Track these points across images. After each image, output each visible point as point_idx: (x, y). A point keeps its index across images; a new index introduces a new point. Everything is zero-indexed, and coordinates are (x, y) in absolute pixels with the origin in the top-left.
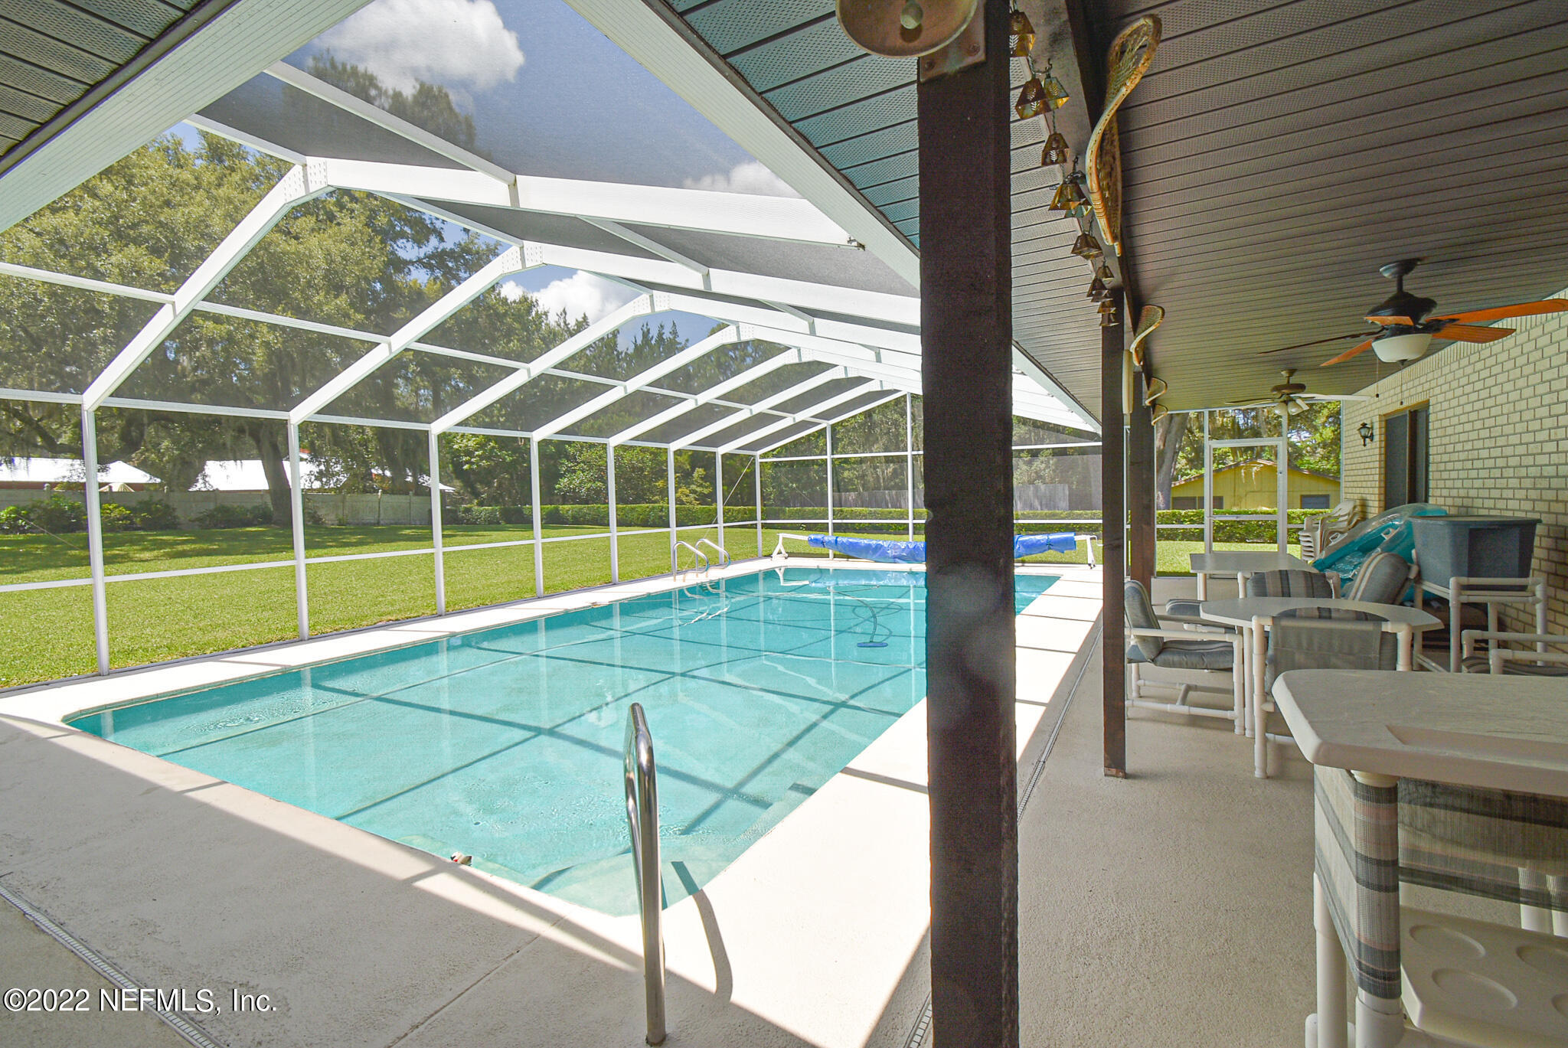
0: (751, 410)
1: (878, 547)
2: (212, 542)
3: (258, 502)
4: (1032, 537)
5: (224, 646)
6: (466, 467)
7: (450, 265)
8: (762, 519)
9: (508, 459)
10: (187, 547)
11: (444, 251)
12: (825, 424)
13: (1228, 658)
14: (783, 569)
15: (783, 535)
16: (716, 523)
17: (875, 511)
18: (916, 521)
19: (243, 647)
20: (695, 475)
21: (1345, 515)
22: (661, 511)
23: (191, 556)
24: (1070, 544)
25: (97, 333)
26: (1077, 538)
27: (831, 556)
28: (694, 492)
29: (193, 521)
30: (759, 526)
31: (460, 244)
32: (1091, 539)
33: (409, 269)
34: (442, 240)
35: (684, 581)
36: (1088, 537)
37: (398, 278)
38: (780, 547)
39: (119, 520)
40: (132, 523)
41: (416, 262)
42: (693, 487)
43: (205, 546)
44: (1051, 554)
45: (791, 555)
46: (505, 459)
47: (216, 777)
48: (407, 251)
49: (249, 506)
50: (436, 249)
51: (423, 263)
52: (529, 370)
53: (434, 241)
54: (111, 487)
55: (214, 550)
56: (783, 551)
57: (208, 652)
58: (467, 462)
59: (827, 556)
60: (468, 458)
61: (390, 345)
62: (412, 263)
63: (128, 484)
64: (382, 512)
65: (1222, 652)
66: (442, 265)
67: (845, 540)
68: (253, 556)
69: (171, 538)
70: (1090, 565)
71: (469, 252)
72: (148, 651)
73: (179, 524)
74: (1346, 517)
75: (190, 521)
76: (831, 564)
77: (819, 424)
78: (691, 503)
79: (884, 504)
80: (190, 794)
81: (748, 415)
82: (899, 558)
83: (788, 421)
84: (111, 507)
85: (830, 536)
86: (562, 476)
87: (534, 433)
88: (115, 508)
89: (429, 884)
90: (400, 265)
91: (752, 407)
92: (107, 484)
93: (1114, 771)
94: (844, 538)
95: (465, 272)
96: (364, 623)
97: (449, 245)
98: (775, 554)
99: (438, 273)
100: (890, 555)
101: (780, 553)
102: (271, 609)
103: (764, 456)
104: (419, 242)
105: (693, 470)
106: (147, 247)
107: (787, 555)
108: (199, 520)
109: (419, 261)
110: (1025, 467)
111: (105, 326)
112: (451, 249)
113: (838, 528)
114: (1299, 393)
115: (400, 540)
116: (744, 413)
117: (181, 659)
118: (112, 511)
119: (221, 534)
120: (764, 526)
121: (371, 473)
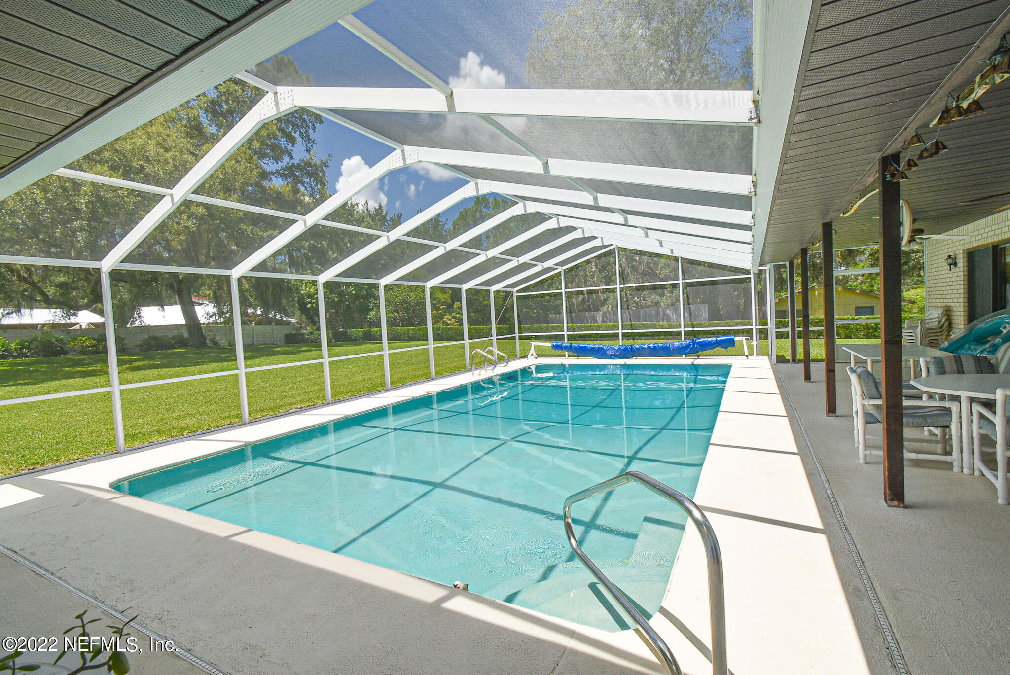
0: (518, 261)
1: (600, 349)
2: (154, 359)
3: (175, 333)
4: (706, 339)
5: (194, 430)
6: (309, 306)
7: (297, 174)
8: (519, 333)
9: (336, 300)
10: (140, 363)
11: (293, 164)
12: (560, 269)
13: (947, 418)
14: (534, 366)
15: (534, 343)
16: (491, 336)
17: (581, 326)
18: (624, 331)
19: (207, 430)
20: (455, 306)
21: (936, 318)
22: (439, 330)
23: (145, 370)
24: (732, 343)
25: (77, 224)
26: (736, 339)
27: (567, 356)
28: (454, 317)
29: (137, 346)
30: (517, 338)
31: (303, 160)
32: (746, 339)
33: (271, 178)
34: (292, 158)
35: (480, 375)
36: (744, 338)
37: (265, 183)
38: (532, 351)
39: (89, 347)
40: (97, 349)
41: (275, 173)
42: (454, 314)
43: (152, 362)
44: (718, 350)
45: (539, 356)
46: (334, 300)
47: (244, 526)
48: (270, 166)
49: (170, 336)
50: (288, 163)
51: (280, 173)
52: (388, 237)
53: (286, 159)
54: (81, 326)
55: (158, 365)
56: (534, 354)
57: (185, 434)
58: (309, 303)
59: (564, 356)
60: (310, 300)
61: (305, 221)
62: (273, 173)
63: (91, 324)
64: (255, 336)
65: (939, 414)
66: (292, 174)
67: (577, 345)
68: (186, 368)
69: (127, 357)
70: (747, 356)
71: (309, 165)
72: (145, 435)
73: (127, 348)
74: (937, 319)
75: (134, 346)
76: (568, 361)
77: (557, 269)
78: (453, 324)
79: (586, 321)
80: (233, 539)
81: (516, 264)
82: (614, 356)
83: (539, 268)
84: (84, 339)
85: (566, 342)
86: (371, 310)
87: (381, 280)
88: (87, 339)
89: (450, 605)
90: (264, 175)
91: (519, 259)
92: (78, 324)
93: (896, 503)
94: (575, 344)
95: (307, 179)
96: (281, 410)
97: (296, 161)
98: (529, 356)
99: (290, 180)
100: (609, 354)
101: (532, 355)
102: (215, 403)
103: (518, 291)
104: (277, 159)
105: (453, 304)
106: (108, 166)
107: (536, 356)
108: (141, 345)
109: (277, 171)
110: (669, 295)
111: (82, 219)
112: (298, 163)
113: (570, 338)
114: (919, 235)
115: (276, 355)
116: (514, 263)
117: (168, 439)
118: (84, 341)
119: (160, 354)
120: (521, 338)
121: (247, 312)
